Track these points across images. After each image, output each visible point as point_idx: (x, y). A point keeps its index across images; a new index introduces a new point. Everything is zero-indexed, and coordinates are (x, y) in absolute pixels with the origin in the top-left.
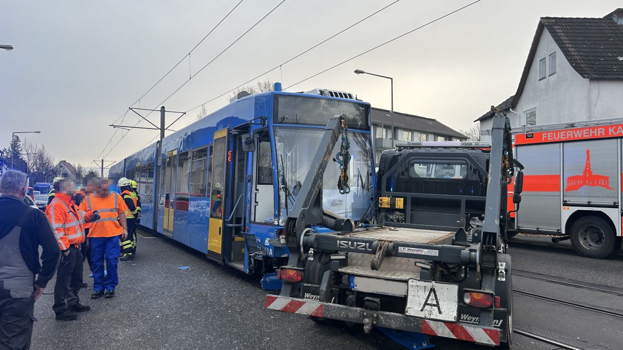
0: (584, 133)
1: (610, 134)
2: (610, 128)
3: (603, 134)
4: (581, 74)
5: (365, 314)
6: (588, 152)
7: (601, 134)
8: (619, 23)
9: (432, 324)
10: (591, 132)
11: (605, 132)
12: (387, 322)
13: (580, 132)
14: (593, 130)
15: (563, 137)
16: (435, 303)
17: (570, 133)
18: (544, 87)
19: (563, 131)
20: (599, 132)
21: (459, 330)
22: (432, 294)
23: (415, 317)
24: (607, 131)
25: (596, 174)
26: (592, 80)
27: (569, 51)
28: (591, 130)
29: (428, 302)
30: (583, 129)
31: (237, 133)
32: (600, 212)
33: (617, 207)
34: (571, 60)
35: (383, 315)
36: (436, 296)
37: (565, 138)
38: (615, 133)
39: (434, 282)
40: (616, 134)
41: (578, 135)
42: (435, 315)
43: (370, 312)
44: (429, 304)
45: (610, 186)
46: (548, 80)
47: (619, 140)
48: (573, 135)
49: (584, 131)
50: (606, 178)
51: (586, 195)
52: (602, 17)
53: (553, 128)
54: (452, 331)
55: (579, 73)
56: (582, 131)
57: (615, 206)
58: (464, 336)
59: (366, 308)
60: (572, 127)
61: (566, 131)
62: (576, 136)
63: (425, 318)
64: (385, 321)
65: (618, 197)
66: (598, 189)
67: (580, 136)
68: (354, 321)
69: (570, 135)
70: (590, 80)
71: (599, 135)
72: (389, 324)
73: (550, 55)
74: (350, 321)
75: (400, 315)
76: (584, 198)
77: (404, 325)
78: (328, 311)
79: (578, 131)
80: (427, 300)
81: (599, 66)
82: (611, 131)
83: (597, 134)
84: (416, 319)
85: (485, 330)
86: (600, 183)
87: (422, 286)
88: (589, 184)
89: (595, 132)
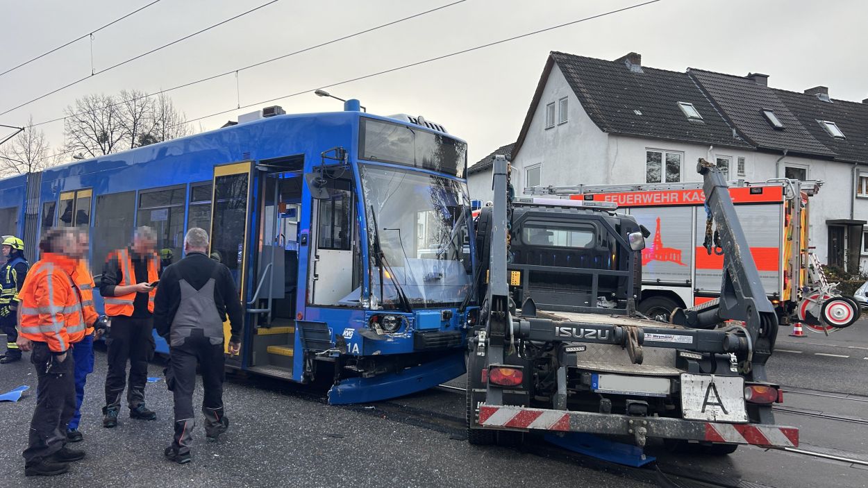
0: (655, 198)
1: (684, 200)
2: (684, 194)
3: (677, 201)
4: (599, 127)
5: (631, 421)
6: (658, 221)
7: (674, 200)
8: (632, 70)
9: (718, 427)
10: (663, 197)
11: (678, 198)
12: (660, 431)
13: (650, 196)
14: (665, 195)
15: (630, 201)
16: (716, 401)
17: (638, 197)
18: (551, 138)
19: (630, 194)
20: (672, 198)
21: (751, 432)
22: (712, 391)
23: (696, 420)
24: (681, 197)
25: (666, 247)
26: (612, 134)
27: (584, 97)
28: (663, 195)
29: (708, 401)
30: (654, 193)
31: (265, 169)
32: (671, 292)
33: (690, 286)
34: (587, 108)
35: (654, 421)
36: (716, 392)
37: (632, 202)
38: (689, 200)
39: (713, 376)
40: (691, 201)
41: (647, 200)
42: (720, 416)
43: (638, 419)
44: (709, 404)
45: (682, 261)
46: (557, 130)
47: (694, 207)
48: (642, 199)
49: (655, 195)
50: (678, 252)
51: (655, 272)
52: (613, 60)
53: (619, 189)
54: (743, 435)
55: (597, 125)
56: (652, 195)
57: (688, 285)
58: (757, 439)
59: (631, 414)
60: (639, 189)
61: (634, 194)
62: (645, 201)
63: (709, 421)
64: (657, 429)
65: (691, 275)
66: (668, 265)
67: (650, 201)
68: (615, 433)
69: (638, 199)
70: (609, 135)
71: (672, 201)
72: (662, 433)
73: (560, 100)
74: (608, 433)
75: (677, 420)
76: (652, 275)
77: (683, 432)
78: (577, 421)
79: (648, 195)
80: (706, 399)
81: (617, 119)
82: (685, 196)
83: (670, 200)
84: (698, 422)
85: (783, 430)
86: (671, 258)
87: (698, 382)
88: (658, 259)
89: (668, 197)
